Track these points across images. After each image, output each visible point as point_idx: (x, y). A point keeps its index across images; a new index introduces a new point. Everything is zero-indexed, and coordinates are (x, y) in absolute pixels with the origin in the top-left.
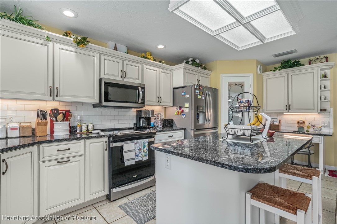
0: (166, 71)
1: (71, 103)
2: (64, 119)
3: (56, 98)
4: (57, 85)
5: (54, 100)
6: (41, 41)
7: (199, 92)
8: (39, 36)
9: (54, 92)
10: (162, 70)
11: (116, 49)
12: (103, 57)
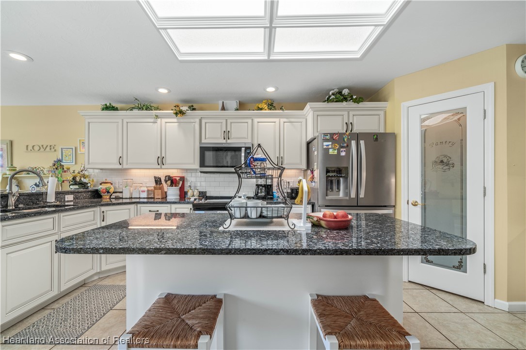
0: (292, 120)
1: (187, 170)
2: (171, 184)
3: (163, 167)
4: (163, 155)
5: (161, 168)
6: (152, 120)
7: (332, 145)
8: (149, 117)
9: (161, 161)
10: (285, 120)
11: (223, 109)
12: (203, 121)
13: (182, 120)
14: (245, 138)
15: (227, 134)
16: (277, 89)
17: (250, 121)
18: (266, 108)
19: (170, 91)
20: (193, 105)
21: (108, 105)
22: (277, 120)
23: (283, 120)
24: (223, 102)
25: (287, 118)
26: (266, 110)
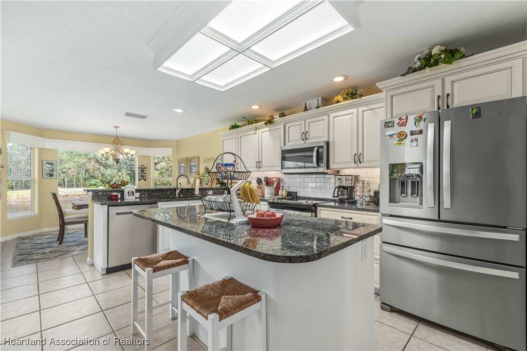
0: (373, 106)
6: (253, 132)
8: (252, 129)
9: (259, 165)
10: (364, 108)
11: (306, 109)
12: (287, 126)
13: (272, 128)
14: (321, 137)
15: (305, 136)
16: (346, 77)
17: (326, 117)
18: (342, 100)
19: (260, 107)
20: (284, 112)
21: (233, 125)
22: (354, 110)
23: (361, 109)
24: (306, 103)
25: (366, 105)
26: (342, 102)
